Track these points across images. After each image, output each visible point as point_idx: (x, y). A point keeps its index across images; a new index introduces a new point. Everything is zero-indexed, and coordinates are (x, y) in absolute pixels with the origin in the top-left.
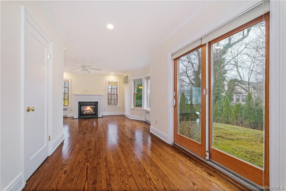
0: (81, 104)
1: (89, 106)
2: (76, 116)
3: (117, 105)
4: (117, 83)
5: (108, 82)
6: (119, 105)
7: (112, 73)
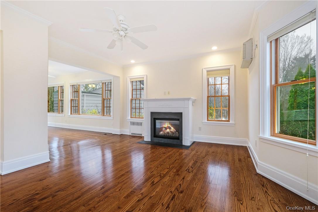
0: (155, 117)
1: (168, 121)
2: (147, 138)
3: (228, 121)
4: (229, 69)
5: (207, 71)
6: (233, 122)
7: (215, 48)
